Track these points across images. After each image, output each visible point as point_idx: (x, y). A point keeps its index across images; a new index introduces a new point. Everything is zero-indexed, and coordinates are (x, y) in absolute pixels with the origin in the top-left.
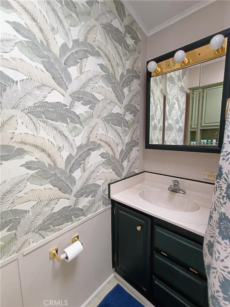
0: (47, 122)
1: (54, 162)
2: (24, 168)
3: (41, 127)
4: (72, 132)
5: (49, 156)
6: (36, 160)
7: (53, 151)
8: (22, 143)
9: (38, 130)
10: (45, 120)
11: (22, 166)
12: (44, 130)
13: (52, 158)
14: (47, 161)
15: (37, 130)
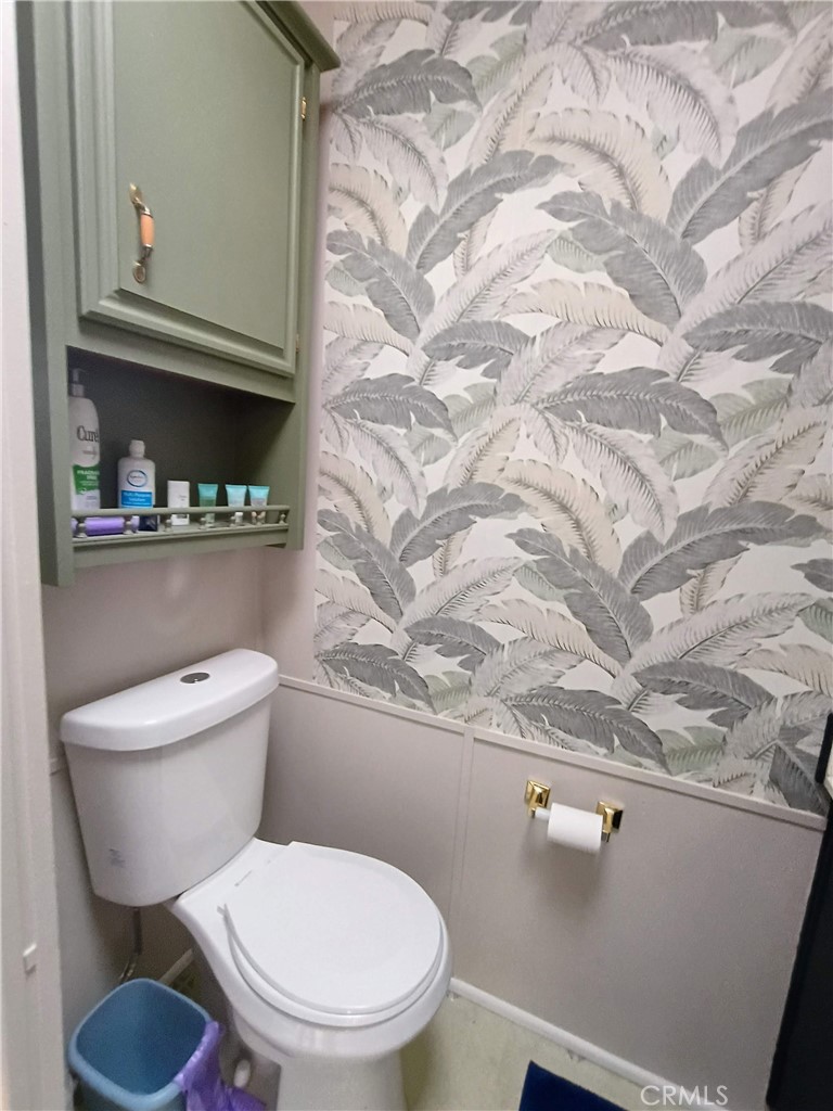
0: (590, 431)
1: (588, 545)
2: (512, 542)
3: (571, 444)
4: (671, 461)
5: (578, 525)
6: (541, 530)
7: (591, 515)
8: (519, 482)
9: (562, 452)
10: (583, 426)
11: (510, 536)
12: (578, 454)
13: (584, 533)
14: (568, 539)
15: (558, 454)
